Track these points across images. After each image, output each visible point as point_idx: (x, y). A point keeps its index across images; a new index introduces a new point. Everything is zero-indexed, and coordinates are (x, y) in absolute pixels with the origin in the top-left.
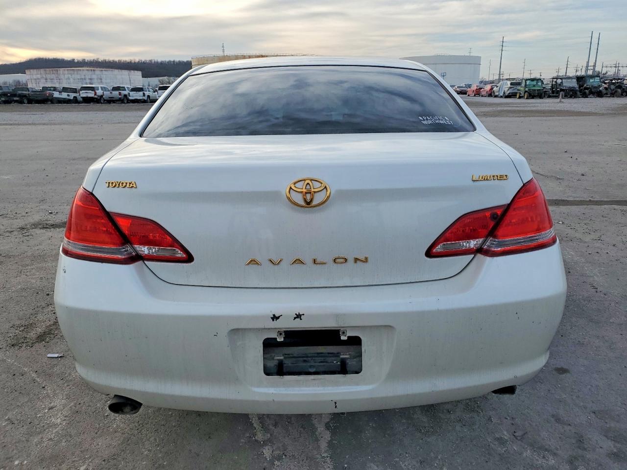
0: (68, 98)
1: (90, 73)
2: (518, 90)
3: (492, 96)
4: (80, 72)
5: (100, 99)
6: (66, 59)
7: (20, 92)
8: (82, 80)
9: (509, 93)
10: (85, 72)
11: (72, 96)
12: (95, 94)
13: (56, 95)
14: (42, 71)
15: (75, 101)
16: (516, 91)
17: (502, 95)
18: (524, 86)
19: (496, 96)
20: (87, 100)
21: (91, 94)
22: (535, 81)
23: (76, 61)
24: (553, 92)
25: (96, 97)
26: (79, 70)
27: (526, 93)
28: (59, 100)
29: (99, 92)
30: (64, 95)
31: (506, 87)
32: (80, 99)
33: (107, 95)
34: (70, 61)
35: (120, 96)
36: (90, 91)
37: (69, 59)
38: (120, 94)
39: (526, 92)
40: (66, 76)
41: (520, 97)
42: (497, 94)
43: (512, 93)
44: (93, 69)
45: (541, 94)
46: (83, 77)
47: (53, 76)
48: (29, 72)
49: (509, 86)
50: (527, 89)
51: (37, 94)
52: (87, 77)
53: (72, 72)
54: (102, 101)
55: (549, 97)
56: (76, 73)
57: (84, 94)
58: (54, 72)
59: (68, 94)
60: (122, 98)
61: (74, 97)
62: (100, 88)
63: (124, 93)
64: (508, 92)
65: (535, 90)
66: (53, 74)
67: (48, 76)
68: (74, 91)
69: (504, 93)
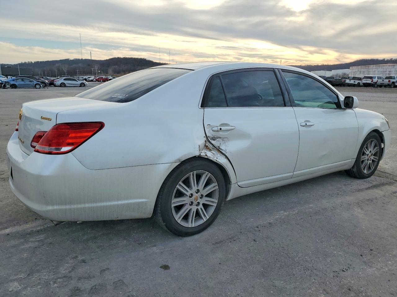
0: (354, 83)
1: (391, 67)
4: (383, 67)
5: (375, 85)
6: (379, 59)
7: (329, 80)
8: (383, 72)
10: (387, 67)
11: (357, 82)
12: (372, 81)
13: (348, 81)
14: (359, 67)
15: (358, 85)
20: (366, 85)
21: (369, 81)
23: (386, 60)
25: (372, 83)
26: (383, 66)
28: (348, 85)
29: (375, 80)
30: (352, 82)
32: (361, 84)
33: (380, 81)
34: (382, 60)
35: (389, 83)
36: (369, 79)
37: (381, 59)
38: (389, 81)
40: (374, 70)
44: (393, 65)
46: (385, 70)
47: (365, 70)
48: (352, 68)
51: (337, 81)
52: (388, 70)
53: (378, 67)
54: (376, 86)
56: (380, 67)
57: (364, 81)
58: (367, 67)
59: (355, 81)
60: (390, 84)
61: (358, 83)
62: (377, 77)
63: (392, 80)
66: (365, 69)
67: (362, 70)
68: (360, 79)
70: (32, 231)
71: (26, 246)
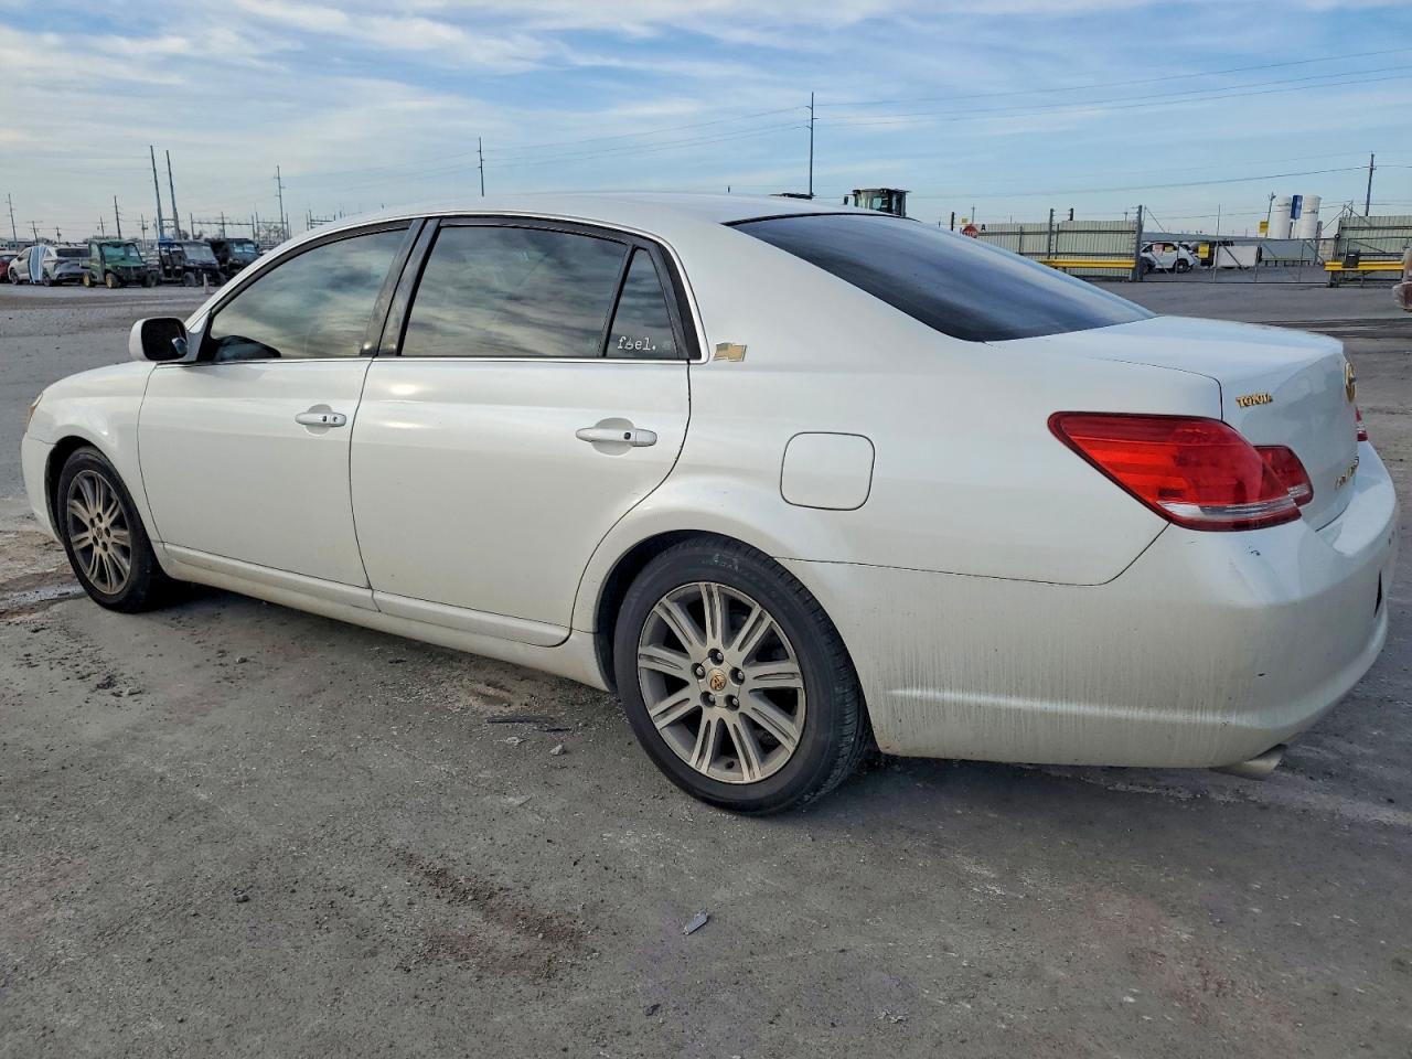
2: (83, 267)
3: (10, 282)
9: (60, 275)
16: (77, 270)
17: (40, 278)
18: (99, 259)
19: (21, 282)
22: (122, 248)
24: (168, 273)
27: (109, 275)
31: (48, 260)
39: (107, 272)
41: (93, 285)
42: (22, 276)
43: (68, 275)
45: (145, 278)
49: (55, 256)
50: (108, 266)
55: (160, 283)
64: (57, 272)
65: (128, 268)
69: (46, 274)
70: (1311, 778)
71: (1357, 749)
